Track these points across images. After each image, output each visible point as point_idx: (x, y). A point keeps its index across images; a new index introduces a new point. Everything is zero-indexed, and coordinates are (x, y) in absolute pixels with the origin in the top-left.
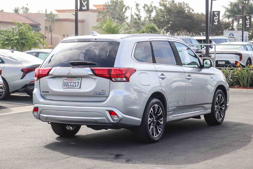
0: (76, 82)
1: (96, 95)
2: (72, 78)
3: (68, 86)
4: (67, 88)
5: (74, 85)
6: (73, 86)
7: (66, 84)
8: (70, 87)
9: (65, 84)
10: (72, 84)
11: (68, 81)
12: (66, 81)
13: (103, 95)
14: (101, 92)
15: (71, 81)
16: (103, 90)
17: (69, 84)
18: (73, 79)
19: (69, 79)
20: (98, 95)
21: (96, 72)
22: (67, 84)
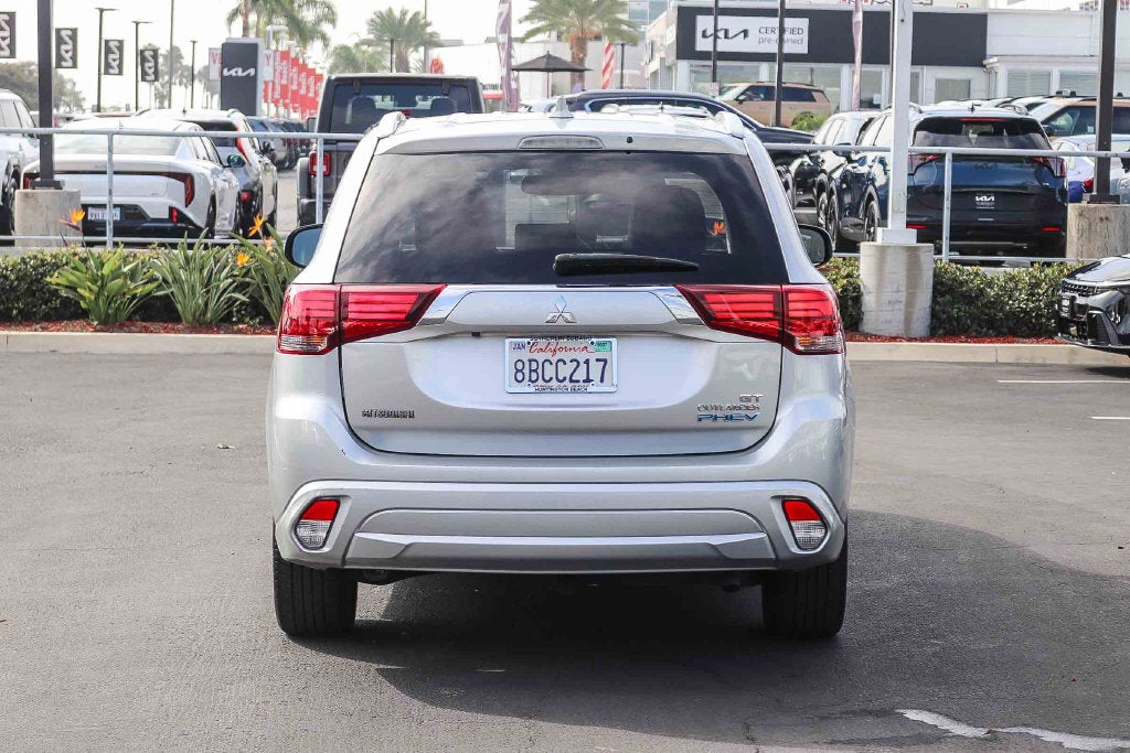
0: (587, 362)
1: (708, 423)
2: (561, 337)
3: (540, 382)
4: (538, 392)
5: (581, 375)
6: (571, 381)
7: (526, 371)
8: (554, 383)
9: (521, 371)
10: (565, 371)
11: (536, 356)
12: (525, 355)
13: (746, 423)
14: (740, 408)
15: (559, 355)
16: (748, 399)
17: (550, 371)
18: (564, 342)
19: (542, 343)
20: (721, 423)
21: (715, 307)
22: (535, 371)
